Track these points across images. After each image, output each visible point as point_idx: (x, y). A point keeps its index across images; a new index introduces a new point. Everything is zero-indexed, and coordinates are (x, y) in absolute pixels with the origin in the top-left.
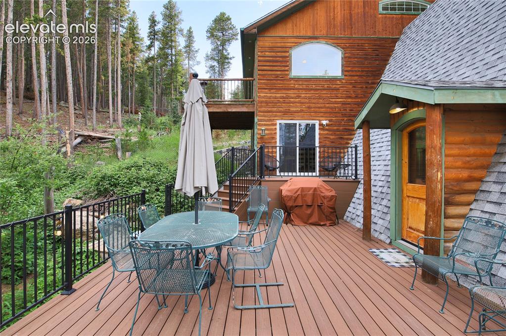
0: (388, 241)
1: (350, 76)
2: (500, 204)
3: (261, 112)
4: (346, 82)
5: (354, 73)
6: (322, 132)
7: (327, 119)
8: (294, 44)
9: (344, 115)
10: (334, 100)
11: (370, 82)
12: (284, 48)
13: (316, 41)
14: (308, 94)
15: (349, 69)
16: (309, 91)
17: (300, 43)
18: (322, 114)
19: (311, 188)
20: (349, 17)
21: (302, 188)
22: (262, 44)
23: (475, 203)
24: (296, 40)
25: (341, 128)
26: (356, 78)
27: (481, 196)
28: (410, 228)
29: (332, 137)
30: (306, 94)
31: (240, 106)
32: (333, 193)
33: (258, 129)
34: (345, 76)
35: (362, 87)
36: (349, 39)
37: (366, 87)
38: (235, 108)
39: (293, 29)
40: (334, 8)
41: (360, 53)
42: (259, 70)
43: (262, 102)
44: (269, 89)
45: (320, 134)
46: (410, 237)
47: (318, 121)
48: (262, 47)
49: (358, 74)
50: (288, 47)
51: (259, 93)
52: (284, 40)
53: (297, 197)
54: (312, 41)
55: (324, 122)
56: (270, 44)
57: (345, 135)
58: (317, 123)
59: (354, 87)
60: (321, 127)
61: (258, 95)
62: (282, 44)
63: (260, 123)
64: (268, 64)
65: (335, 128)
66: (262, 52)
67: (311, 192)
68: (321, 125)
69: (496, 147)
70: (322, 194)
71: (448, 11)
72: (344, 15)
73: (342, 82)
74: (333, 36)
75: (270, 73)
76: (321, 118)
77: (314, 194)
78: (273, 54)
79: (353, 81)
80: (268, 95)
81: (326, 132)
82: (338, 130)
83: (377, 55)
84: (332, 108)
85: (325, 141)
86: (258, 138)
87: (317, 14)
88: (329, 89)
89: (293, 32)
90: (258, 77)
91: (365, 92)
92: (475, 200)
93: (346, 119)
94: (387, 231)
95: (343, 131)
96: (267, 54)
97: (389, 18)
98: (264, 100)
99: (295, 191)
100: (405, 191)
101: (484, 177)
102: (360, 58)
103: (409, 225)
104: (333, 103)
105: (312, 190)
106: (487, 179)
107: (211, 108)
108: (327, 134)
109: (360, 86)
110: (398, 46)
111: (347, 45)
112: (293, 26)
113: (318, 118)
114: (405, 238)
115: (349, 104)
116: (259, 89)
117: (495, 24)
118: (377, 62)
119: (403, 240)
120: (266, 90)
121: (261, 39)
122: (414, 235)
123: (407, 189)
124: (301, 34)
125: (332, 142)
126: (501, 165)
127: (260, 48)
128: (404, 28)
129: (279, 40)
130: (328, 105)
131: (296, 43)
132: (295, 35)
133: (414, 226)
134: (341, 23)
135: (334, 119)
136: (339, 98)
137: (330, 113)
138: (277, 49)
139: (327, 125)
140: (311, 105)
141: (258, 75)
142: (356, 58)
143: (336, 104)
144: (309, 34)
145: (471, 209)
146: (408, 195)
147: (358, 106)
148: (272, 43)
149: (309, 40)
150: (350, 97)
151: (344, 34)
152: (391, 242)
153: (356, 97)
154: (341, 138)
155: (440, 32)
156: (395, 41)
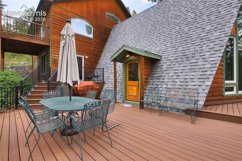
0: (122, 102)
1: (96, 39)
2: (153, 85)
3: (54, 47)
4: (95, 41)
5: (97, 38)
6: (85, 61)
7: (88, 55)
8: (72, 16)
9: (94, 55)
10: (90, 48)
11: (103, 43)
12: (67, 16)
13: (82, 19)
14: (79, 42)
15: (96, 36)
16: (80, 41)
17: (75, 17)
18: (85, 53)
19: (90, 86)
20: (96, 14)
21: (87, 85)
22: (55, 9)
23: (147, 85)
24: (73, 14)
25: (93, 60)
26: (98, 40)
27: (148, 83)
28: (129, 96)
29: (89, 64)
30: (78, 42)
31: (40, 41)
32: (98, 87)
33: (53, 56)
34: (94, 38)
35: (100, 45)
36: (96, 23)
37: (102, 45)
38: (36, 41)
39: (72, 8)
40: (90, 7)
41: (100, 30)
42: (52, 23)
43: (54, 41)
44: (59, 35)
45: (84, 62)
46: (129, 99)
47: (83, 56)
48: (54, 11)
49: (99, 39)
50: (69, 17)
51: (52, 36)
52: (67, 12)
53: (85, 90)
54: (81, 18)
55: (86, 57)
56: (60, 11)
57: (95, 64)
58: (83, 57)
59: (97, 44)
60: (85, 59)
61: (52, 37)
62: (66, 14)
63: (53, 52)
64: (58, 21)
65: (91, 60)
66: (55, 14)
67: (90, 87)
68: (85, 58)
69: (150, 70)
70: (95, 88)
71: (130, 26)
72: (94, 12)
73: (93, 41)
74: (89, 19)
75: (59, 26)
76: (85, 55)
77: (92, 88)
78: (61, 17)
79: (97, 42)
80: (58, 38)
81: (87, 62)
82: (92, 61)
83: (105, 33)
84: (89, 51)
85: (87, 65)
86: (52, 61)
87: (83, 6)
88: (88, 42)
89: (72, 10)
90: (53, 27)
91: (101, 47)
92: (147, 84)
93: (95, 57)
94: (120, 99)
95: (93, 62)
96: (57, 16)
97: (109, 20)
98: (56, 40)
99: (84, 87)
100: (127, 84)
101: (148, 78)
102: (100, 33)
103: (129, 95)
104: (90, 49)
105: (91, 86)
106: (149, 78)
107: (17, 38)
108: (87, 63)
109: (99, 44)
110: (112, 32)
111: (95, 25)
112: (72, 7)
113: (83, 55)
114: (127, 99)
115: (96, 51)
116: (52, 33)
117: (145, 35)
118: (105, 36)
119: (127, 100)
120: (57, 35)
121: (54, 6)
122: (131, 97)
123: (128, 83)
124: (76, 13)
125: (90, 66)
126: (152, 75)
127: (53, 11)
128: (113, 26)
129: (64, 11)
130: (87, 50)
131: (74, 16)
132: (73, 12)
133: (131, 95)
134: (92, 15)
135: (90, 56)
136: (92, 48)
137: (89, 53)
138: (63, 15)
139: (88, 58)
140: (81, 48)
141: (52, 26)
142: (98, 32)
143: (91, 50)
144: (79, 14)
145: (146, 87)
146: (129, 85)
147: (99, 52)
148: (61, 11)
149: (79, 17)
150: (96, 48)
151: (94, 20)
152: (123, 102)
153: (98, 48)
154: (93, 65)
155: (128, 32)
156: (111, 30)
